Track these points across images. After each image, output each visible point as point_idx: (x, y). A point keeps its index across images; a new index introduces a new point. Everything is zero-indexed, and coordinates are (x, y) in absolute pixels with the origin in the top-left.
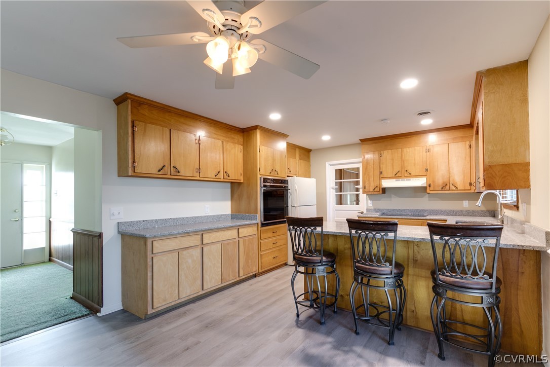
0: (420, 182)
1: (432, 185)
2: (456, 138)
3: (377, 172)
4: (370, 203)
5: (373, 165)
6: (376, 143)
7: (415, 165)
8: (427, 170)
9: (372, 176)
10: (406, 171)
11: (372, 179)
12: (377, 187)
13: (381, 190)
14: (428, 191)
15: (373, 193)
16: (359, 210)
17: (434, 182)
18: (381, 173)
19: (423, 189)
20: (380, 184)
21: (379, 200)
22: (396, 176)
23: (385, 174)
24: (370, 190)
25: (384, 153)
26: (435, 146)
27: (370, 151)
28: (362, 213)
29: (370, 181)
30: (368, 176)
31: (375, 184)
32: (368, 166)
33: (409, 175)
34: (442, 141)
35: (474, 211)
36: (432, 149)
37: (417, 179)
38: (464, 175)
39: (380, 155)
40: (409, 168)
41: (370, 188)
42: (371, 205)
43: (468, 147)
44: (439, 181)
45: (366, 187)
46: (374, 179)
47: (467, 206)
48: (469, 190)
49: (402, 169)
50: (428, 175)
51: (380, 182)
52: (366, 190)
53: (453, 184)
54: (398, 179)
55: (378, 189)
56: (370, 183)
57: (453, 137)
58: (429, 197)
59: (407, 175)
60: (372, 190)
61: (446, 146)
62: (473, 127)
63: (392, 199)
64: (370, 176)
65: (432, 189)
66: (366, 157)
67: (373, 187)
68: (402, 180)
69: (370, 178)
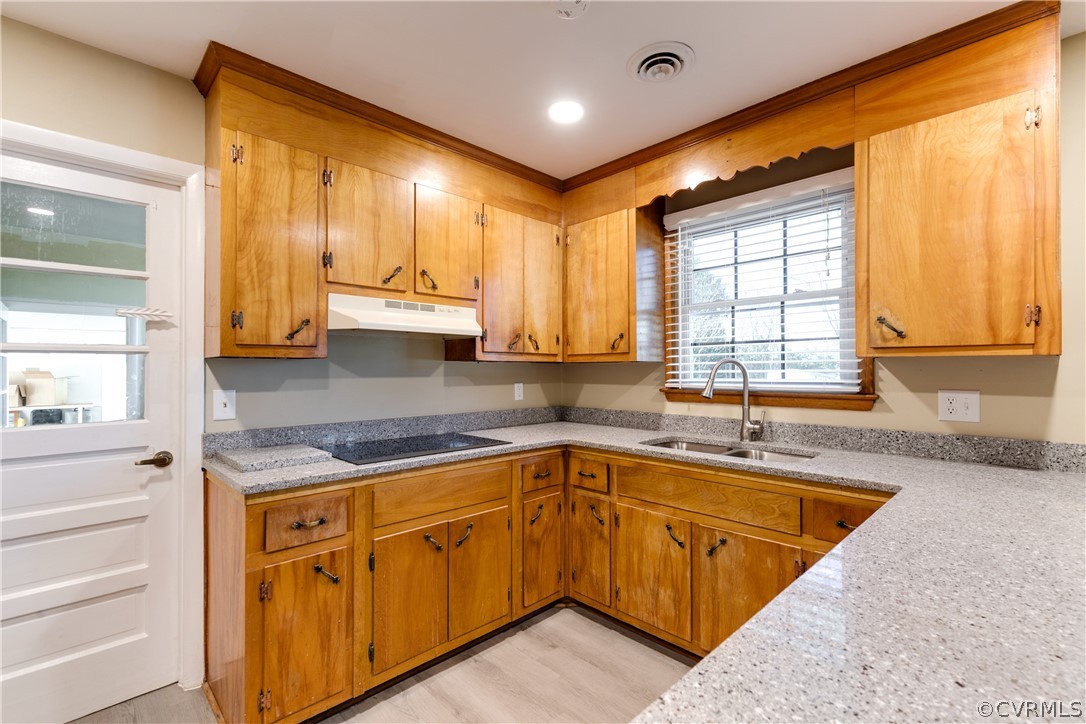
0: (460, 321)
1: (489, 336)
2: (536, 206)
3: (309, 251)
4: (225, 408)
6: (300, 108)
7: (447, 258)
8: (477, 281)
9: (284, 270)
10: (424, 273)
11: (279, 282)
12: (308, 322)
13: (323, 339)
14: (479, 355)
15: (281, 353)
16: (146, 448)
17: (493, 325)
18: (327, 260)
19: (459, 349)
20: (322, 315)
21: (275, 390)
22: (386, 286)
23: (341, 269)
24: (267, 336)
25: (339, 173)
26: (497, 210)
27: (272, 133)
28: (162, 461)
29: (269, 289)
30: (259, 261)
31: (296, 310)
32: (262, 209)
33: (430, 291)
34: (512, 205)
35: (534, 411)
36: (490, 218)
37: (452, 308)
38: (549, 315)
39: (326, 178)
40: (430, 262)
41: (268, 327)
42: (230, 413)
43: (555, 240)
44: (505, 327)
45: (248, 322)
46: (295, 285)
47: (521, 398)
48: (555, 355)
49: (409, 262)
50: (480, 299)
51: (322, 305)
52: (245, 334)
53: (530, 337)
54: (394, 298)
55: (312, 334)
56: (269, 301)
57: (531, 201)
58: (446, 374)
59: (425, 291)
60: (278, 336)
61: (518, 219)
62: (564, 191)
63: (332, 381)
64: (270, 265)
65: (488, 347)
66: (247, 157)
67: (286, 323)
68: (408, 307)
69: (269, 276)
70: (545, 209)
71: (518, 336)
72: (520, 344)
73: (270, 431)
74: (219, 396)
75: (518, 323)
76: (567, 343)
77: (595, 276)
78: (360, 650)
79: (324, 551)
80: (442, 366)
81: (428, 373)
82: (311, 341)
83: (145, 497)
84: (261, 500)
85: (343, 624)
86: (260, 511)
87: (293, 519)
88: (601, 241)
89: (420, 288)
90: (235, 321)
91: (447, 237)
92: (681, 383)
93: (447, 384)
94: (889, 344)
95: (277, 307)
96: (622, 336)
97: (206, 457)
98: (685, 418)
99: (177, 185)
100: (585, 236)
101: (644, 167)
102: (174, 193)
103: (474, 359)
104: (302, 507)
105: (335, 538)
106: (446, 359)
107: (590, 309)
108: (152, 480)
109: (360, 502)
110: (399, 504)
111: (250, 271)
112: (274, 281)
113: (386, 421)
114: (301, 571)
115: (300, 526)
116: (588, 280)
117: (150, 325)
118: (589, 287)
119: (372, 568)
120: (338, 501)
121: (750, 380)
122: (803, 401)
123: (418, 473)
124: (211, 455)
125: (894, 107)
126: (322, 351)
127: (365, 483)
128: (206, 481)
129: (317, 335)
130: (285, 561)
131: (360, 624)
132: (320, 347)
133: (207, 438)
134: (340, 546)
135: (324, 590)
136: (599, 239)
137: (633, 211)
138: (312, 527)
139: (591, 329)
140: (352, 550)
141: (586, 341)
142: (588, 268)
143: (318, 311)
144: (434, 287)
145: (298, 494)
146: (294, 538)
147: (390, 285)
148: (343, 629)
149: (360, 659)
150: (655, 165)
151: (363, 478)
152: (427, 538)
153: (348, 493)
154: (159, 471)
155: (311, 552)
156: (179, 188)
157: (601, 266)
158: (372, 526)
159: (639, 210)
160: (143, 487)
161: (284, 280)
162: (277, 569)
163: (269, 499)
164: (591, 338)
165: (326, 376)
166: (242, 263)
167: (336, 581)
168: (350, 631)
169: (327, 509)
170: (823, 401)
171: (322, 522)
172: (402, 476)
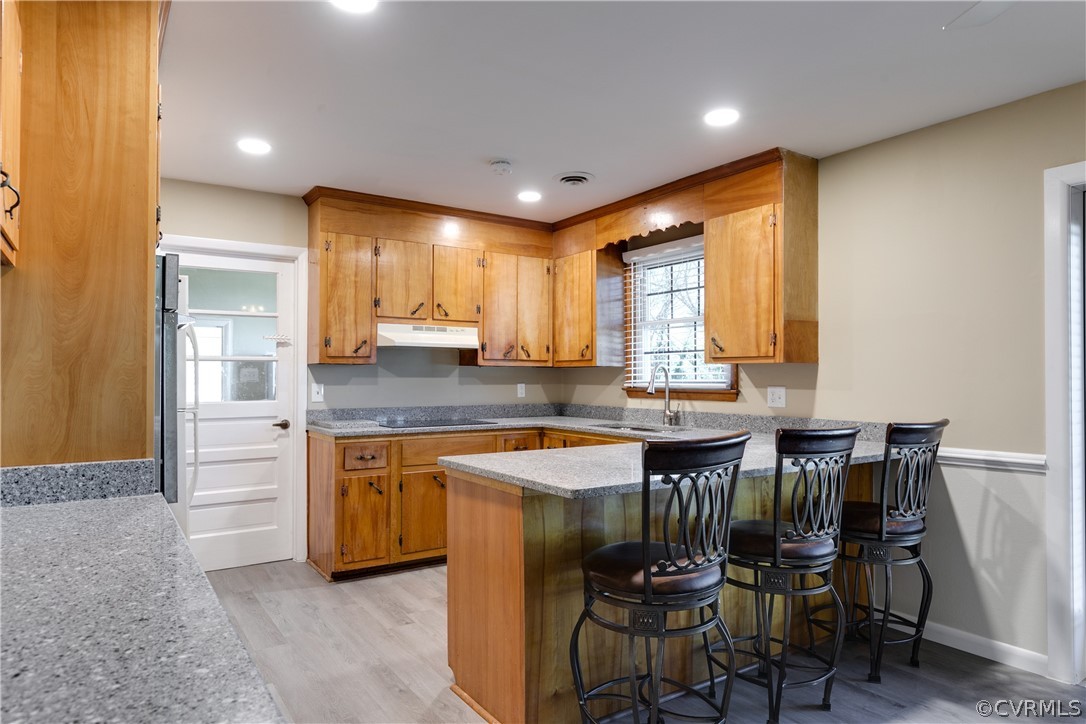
0: (468, 338)
1: (488, 348)
2: (529, 246)
3: (366, 298)
4: (318, 393)
5: (356, 275)
6: (362, 211)
7: (455, 293)
8: (479, 309)
9: (353, 310)
10: (439, 305)
11: (350, 318)
12: (365, 342)
13: (374, 352)
14: (480, 361)
15: (351, 361)
17: (491, 339)
18: (377, 303)
19: (467, 357)
20: (374, 337)
21: (346, 384)
22: (414, 316)
23: (385, 308)
24: (343, 351)
25: (385, 245)
26: (495, 254)
27: (346, 231)
28: (285, 425)
29: (344, 323)
30: (339, 307)
31: (359, 335)
32: (341, 276)
33: (444, 318)
34: (507, 248)
35: (534, 406)
36: (489, 261)
37: (459, 329)
38: (540, 330)
39: (376, 251)
40: (445, 298)
41: (343, 346)
42: (320, 398)
43: (546, 271)
44: (501, 339)
45: (333, 343)
46: (358, 320)
47: (524, 395)
48: (546, 361)
49: (429, 298)
50: (481, 321)
51: (374, 331)
52: (332, 351)
53: (522, 348)
54: (418, 324)
55: (368, 349)
56: (344, 330)
57: (524, 243)
58: (460, 376)
59: (440, 318)
60: (349, 352)
61: (513, 259)
62: (554, 231)
63: (380, 379)
64: (345, 308)
65: (487, 356)
66: (333, 247)
67: (354, 342)
68: (428, 329)
69: (345, 316)
70: (537, 247)
71: (512, 347)
72: (514, 353)
73: (343, 410)
74: (315, 387)
75: (512, 337)
76: (555, 351)
77: (572, 301)
78: (394, 537)
79: (374, 474)
80: (457, 370)
81: (446, 375)
82: (367, 354)
83: (276, 446)
84: (342, 441)
85: (385, 519)
86: (342, 447)
87: (359, 454)
88: (576, 273)
89: (436, 316)
90: (327, 343)
91: (456, 279)
92: (631, 384)
93: (461, 383)
94: (719, 355)
95: (348, 334)
96: (587, 347)
97: (308, 423)
98: (637, 410)
99: (292, 260)
100: (566, 268)
101: (601, 220)
102: (292, 265)
103: (477, 365)
104: (363, 448)
105: (379, 468)
106: (460, 364)
107: (569, 326)
108: (280, 436)
109: (394, 449)
110: (418, 454)
111: (334, 313)
112: (347, 318)
113: (415, 408)
114: (362, 484)
115: (362, 458)
116: (568, 301)
117: (279, 344)
118: (568, 309)
119: (401, 491)
120: (382, 447)
121: (670, 379)
122: (702, 396)
123: (429, 437)
124: (310, 423)
125: (720, 202)
126: (373, 360)
127: (397, 438)
128: (308, 438)
129: (371, 350)
130: (354, 476)
131: (394, 521)
132: (373, 357)
133: (309, 412)
134: (383, 473)
135: (374, 497)
136: (575, 271)
137: (595, 252)
138: (368, 460)
139: (570, 341)
140: (389, 477)
141: (567, 350)
142: (568, 293)
143: (371, 335)
144: (446, 315)
145: (361, 440)
146: (359, 465)
147: (416, 316)
148: (385, 522)
149: (394, 541)
150: (607, 220)
151: (396, 435)
152: (435, 478)
153: (388, 443)
154: (283, 431)
155: (368, 474)
156: (293, 261)
157: (576, 292)
158: (401, 466)
159: (599, 251)
160: (275, 440)
161: (352, 317)
162: (350, 479)
163: (346, 441)
164: (569, 348)
165: (375, 375)
166: (330, 309)
167: (380, 493)
168: (388, 524)
169: (376, 451)
170: (713, 395)
171: (373, 458)
172: (420, 437)
